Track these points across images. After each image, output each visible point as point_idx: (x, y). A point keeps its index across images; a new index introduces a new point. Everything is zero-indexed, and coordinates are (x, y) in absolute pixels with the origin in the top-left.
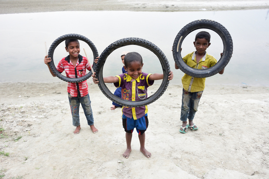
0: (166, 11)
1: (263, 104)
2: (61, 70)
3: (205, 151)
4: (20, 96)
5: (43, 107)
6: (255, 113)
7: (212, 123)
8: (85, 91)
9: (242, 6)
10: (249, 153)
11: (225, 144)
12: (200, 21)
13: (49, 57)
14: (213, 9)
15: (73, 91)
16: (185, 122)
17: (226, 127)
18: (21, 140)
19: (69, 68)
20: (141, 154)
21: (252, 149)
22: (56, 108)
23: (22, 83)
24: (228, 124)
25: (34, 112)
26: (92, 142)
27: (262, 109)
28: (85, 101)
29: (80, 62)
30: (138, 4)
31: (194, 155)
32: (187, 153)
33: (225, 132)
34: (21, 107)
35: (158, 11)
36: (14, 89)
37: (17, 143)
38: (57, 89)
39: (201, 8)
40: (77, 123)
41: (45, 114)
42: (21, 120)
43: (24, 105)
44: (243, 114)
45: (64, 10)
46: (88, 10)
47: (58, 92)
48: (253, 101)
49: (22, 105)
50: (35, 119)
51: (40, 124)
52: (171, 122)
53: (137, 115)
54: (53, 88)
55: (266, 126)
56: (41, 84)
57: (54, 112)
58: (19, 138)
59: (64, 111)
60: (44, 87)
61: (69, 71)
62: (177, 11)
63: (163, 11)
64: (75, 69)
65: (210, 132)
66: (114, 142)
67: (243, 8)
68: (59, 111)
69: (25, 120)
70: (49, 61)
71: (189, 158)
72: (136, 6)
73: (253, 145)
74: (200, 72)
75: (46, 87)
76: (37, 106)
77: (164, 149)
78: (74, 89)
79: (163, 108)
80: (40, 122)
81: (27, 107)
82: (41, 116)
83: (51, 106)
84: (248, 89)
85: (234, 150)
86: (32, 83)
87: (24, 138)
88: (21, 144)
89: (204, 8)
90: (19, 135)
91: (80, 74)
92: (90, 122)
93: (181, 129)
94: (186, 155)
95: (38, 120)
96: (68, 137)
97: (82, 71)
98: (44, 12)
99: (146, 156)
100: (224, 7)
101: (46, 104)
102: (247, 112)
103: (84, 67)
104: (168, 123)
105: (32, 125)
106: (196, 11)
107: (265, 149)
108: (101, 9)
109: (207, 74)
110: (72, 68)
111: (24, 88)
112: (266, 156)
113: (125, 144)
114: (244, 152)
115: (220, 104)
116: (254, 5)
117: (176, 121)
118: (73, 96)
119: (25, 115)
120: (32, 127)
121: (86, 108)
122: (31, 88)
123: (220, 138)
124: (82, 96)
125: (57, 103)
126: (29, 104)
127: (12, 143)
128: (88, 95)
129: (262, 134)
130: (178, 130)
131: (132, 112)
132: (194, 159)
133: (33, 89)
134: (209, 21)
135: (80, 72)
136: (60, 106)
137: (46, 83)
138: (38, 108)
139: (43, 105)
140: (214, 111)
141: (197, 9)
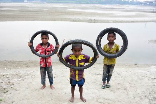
0: (91, 22)
1: (147, 73)
2: (37, 50)
3: (117, 98)
4: (6, 68)
5: (20, 74)
6: (143, 78)
7: (119, 83)
8: (50, 63)
9: (132, 21)
10: (141, 99)
11: (128, 94)
12: (109, 29)
13: (31, 42)
14: (117, 22)
15: (43, 63)
16: (104, 82)
17: (128, 85)
18: (8, 93)
19: (42, 50)
20: (80, 100)
21: (143, 97)
22: (28, 75)
23: (7, 61)
24: (129, 84)
25: (15, 77)
26: (51, 93)
27: (147, 76)
28: (49, 69)
29: (48, 47)
30: (75, 18)
31: (111, 100)
32: (106, 99)
33: (127, 88)
34: (7, 75)
35: (87, 22)
36: (2, 64)
37: (6, 94)
38: (28, 65)
39: (110, 21)
40: (43, 83)
41: (21, 78)
42: (7, 81)
43: (8, 73)
44: (137, 78)
45: (33, 20)
46: (47, 21)
47: (29, 66)
48: (141, 71)
49: (7, 73)
50: (16, 81)
51: (19, 84)
52: (97, 83)
53: (79, 78)
54: (25, 64)
55: (150, 85)
56: (19, 61)
57: (27, 77)
58: (7, 92)
59: (33, 77)
60: (20, 63)
61: (42, 51)
62: (97, 22)
63: (89, 22)
64: (45, 51)
65: (119, 88)
66: (64, 94)
67: (132, 22)
68: (30, 76)
69: (10, 81)
70: (31, 45)
71: (109, 102)
72: (74, 19)
73: (144, 95)
74: (112, 55)
75: (22, 63)
76: (16, 74)
77: (93, 97)
78: (43, 62)
79: (91, 75)
80: (19, 83)
81: (10, 74)
82: (19, 79)
83: (25, 74)
84: (138, 65)
85: (133, 98)
86: (13, 61)
87: (10, 91)
88: (8, 95)
89: (111, 21)
90: (7, 90)
91: (47, 53)
92: (51, 83)
93: (103, 86)
94: (106, 100)
95: (18, 81)
96: (36, 91)
97: (49, 52)
98: (22, 21)
99: (83, 101)
100: (122, 21)
101: (22, 73)
102: (139, 77)
103: (50, 50)
104: (95, 83)
105: (14, 84)
106: (107, 22)
107: (151, 97)
108: (54, 20)
109: (116, 56)
110: (43, 50)
111: (8, 64)
112: (151, 101)
113: (71, 94)
114: (139, 99)
115: (123, 73)
116: (138, 20)
117: (99, 82)
118: (42, 66)
119: (9, 79)
120: (14, 85)
121: (50, 74)
122: (12, 64)
123: (125, 91)
124: (47, 66)
125: (29, 72)
126: (11, 73)
127: (2, 94)
128: (51, 66)
129: (148, 89)
130: (101, 87)
131: (76, 77)
132: (111, 102)
133: (13, 65)
134: (113, 28)
135: (47, 52)
136: (30, 74)
137: (21, 61)
138: (17, 75)
139: (20, 73)
140: (120, 76)
141: (108, 22)
